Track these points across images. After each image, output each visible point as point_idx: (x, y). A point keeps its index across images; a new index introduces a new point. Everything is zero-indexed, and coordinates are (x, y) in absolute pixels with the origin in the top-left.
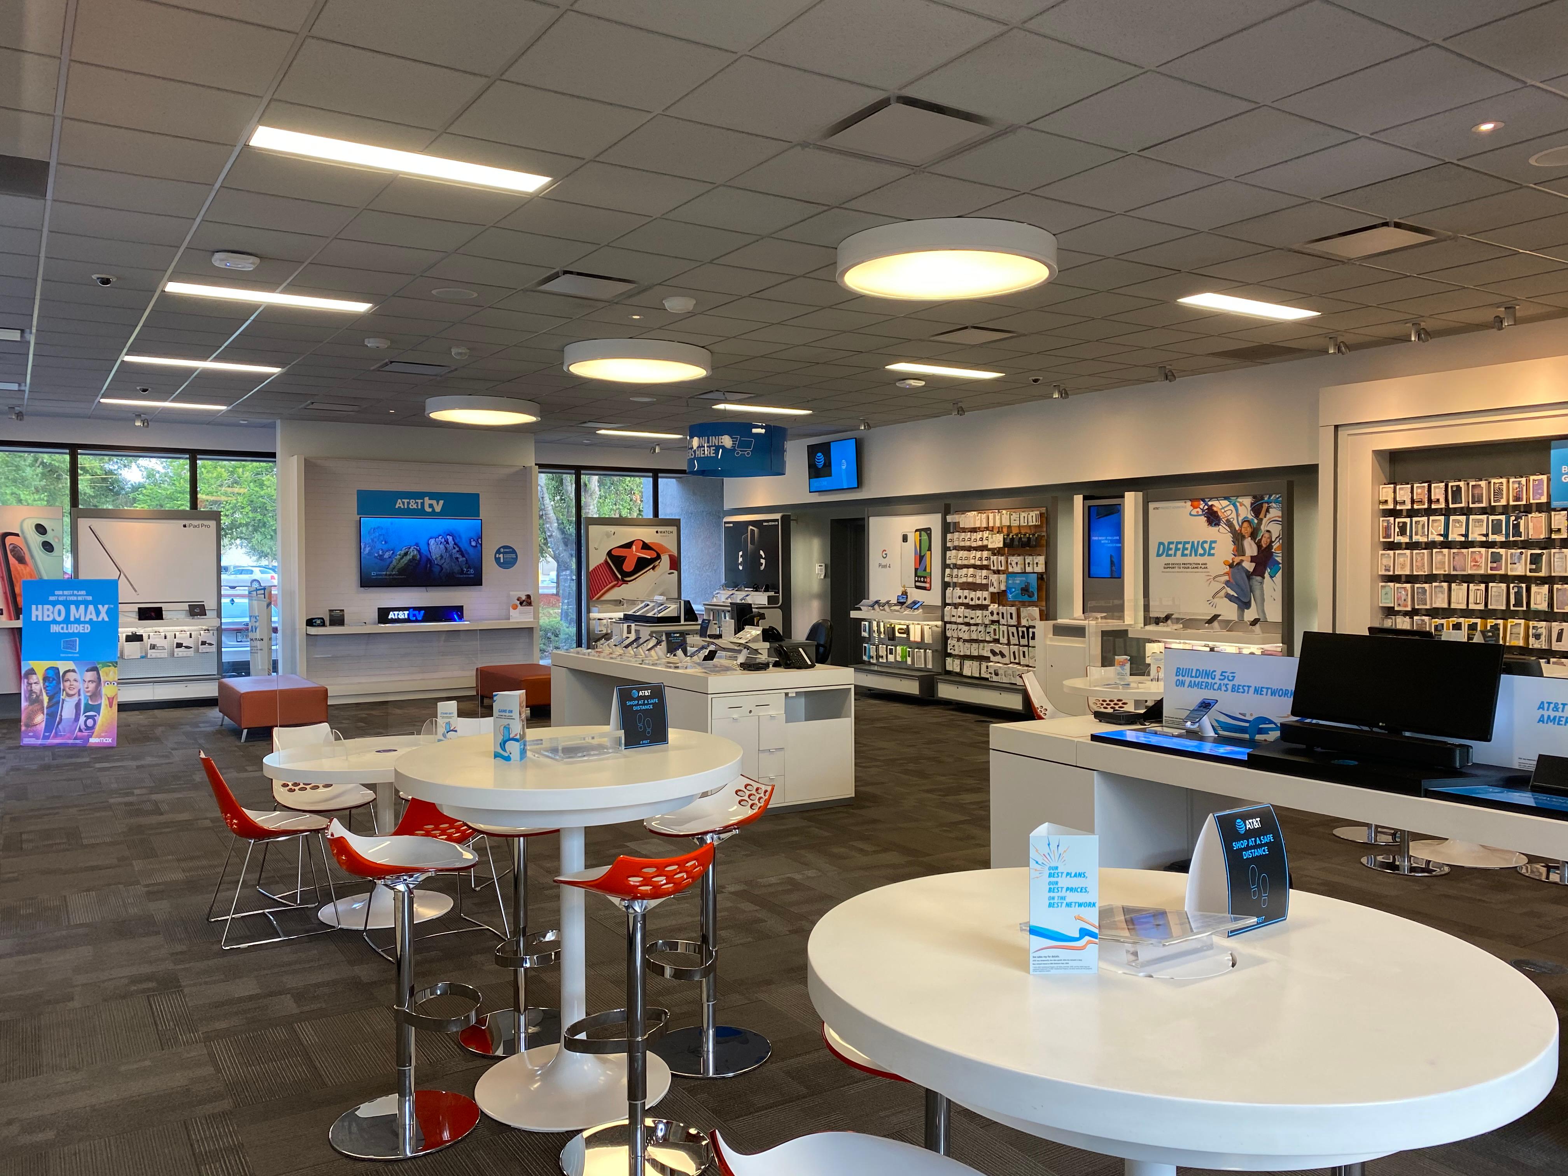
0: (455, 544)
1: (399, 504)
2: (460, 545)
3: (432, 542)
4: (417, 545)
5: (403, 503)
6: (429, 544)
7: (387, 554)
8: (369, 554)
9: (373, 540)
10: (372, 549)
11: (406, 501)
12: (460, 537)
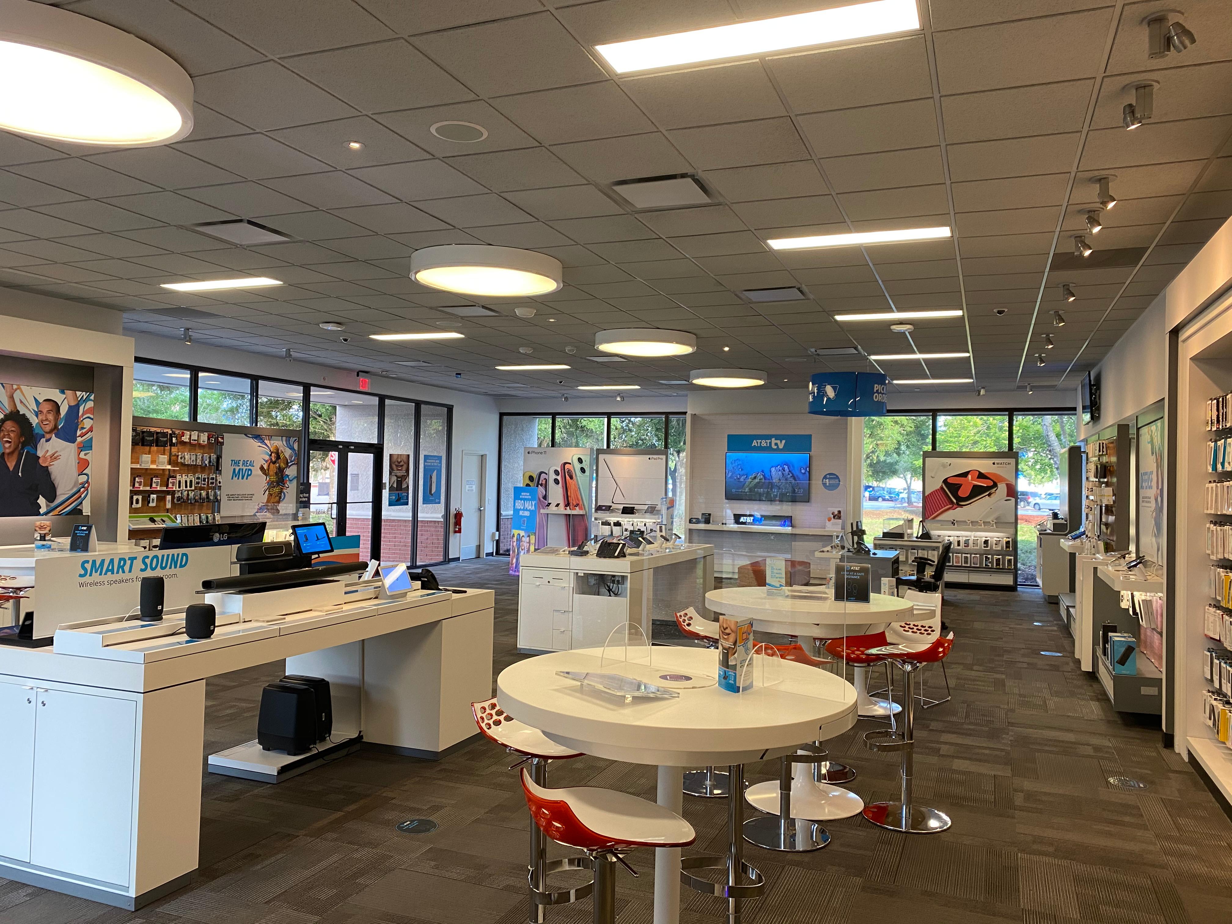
0: (790, 471)
1: (755, 443)
2: (793, 472)
3: (773, 469)
4: (763, 471)
5: (757, 442)
6: (771, 471)
7: (743, 477)
8: (731, 477)
9: (733, 468)
10: (733, 474)
11: (759, 441)
12: (793, 466)
